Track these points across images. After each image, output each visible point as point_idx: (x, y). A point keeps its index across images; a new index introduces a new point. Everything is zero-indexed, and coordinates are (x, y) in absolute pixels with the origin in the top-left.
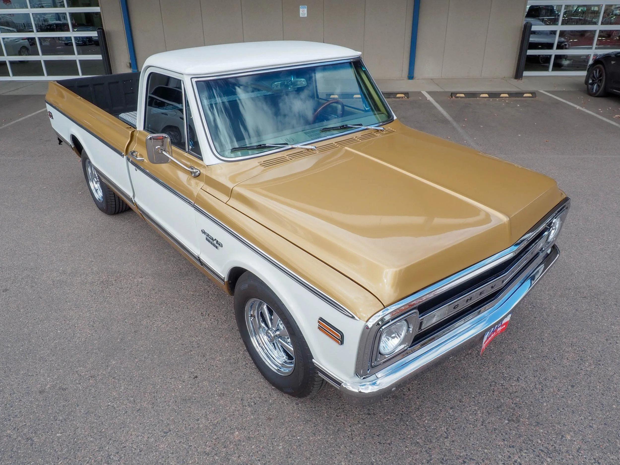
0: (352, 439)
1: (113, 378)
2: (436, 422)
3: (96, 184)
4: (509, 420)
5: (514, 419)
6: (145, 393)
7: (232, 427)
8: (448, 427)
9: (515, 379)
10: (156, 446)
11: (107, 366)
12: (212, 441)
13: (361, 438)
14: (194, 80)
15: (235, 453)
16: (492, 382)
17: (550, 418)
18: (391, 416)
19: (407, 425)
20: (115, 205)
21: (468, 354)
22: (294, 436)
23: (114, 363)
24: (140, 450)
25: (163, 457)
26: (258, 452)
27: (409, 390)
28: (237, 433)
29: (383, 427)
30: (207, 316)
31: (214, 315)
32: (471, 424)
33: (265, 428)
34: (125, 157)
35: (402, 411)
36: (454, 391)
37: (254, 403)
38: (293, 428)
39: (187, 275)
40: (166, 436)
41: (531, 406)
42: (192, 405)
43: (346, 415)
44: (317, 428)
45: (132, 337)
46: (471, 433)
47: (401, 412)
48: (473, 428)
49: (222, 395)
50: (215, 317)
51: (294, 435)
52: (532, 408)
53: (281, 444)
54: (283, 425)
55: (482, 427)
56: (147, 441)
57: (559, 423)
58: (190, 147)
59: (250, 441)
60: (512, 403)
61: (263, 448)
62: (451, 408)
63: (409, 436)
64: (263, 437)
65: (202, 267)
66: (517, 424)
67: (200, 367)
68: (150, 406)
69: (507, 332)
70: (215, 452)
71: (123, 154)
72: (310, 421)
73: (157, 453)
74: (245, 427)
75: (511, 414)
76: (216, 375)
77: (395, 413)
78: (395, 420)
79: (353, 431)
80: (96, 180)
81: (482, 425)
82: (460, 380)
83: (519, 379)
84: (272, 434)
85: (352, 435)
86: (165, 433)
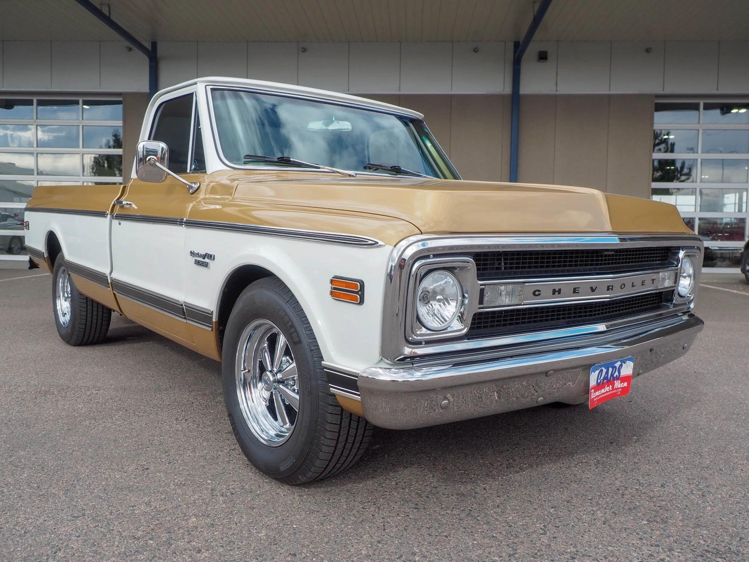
0: (384, 530)
1: (15, 466)
2: (527, 518)
3: (65, 301)
4: (648, 520)
5: (658, 520)
6: (58, 481)
7: (187, 514)
8: (546, 524)
9: (657, 485)
10: (54, 529)
11: (11, 456)
12: (149, 526)
13: (399, 530)
14: (209, 88)
15: (184, 538)
16: (621, 486)
17: (719, 521)
18: (452, 511)
19: (478, 520)
20: (86, 324)
21: (582, 463)
22: (288, 525)
23: (22, 453)
24: (25, 531)
25: (61, 539)
26: (222, 538)
27: (485, 489)
28: (195, 519)
29: (437, 520)
30: (184, 421)
31: (195, 420)
32: (585, 522)
33: (241, 517)
34: (109, 216)
35: (472, 508)
36: (558, 493)
37: (231, 493)
38: (288, 516)
39: (166, 390)
40: (75, 520)
41: (685, 509)
42: (130, 492)
43: (379, 508)
44: (327, 518)
45: (61, 434)
46: (585, 531)
47: (470, 508)
48: (589, 526)
49: (180, 485)
50: (195, 422)
51: (289, 523)
52: (687, 511)
53: (263, 532)
54: (273, 514)
55: (603, 526)
56: (42, 523)
57: (735, 526)
58: (193, 167)
59: (213, 527)
60: (655, 506)
61: (233, 534)
62: (552, 508)
63: (479, 530)
64: (237, 524)
65: (185, 321)
66: (664, 525)
67: (157, 460)
68: (61, 493)
69: (644, 446)
70: (150, 536)
71: (107, 212)
72: (318, 511)
73: (53, 535)
74: (209, 514)
75: (653, 516)
76: (179, 468)
77: (458, 509)
78: (459, 515)
79: (388, 522)
80: (66, 295)
81: (604, 524)
82: (568, 484)
83: (666, 486)
84: (252, 522)
85: (384, 525)
86: (74, 517)
